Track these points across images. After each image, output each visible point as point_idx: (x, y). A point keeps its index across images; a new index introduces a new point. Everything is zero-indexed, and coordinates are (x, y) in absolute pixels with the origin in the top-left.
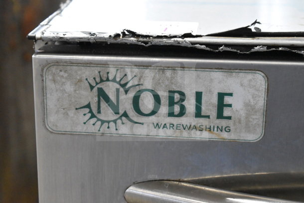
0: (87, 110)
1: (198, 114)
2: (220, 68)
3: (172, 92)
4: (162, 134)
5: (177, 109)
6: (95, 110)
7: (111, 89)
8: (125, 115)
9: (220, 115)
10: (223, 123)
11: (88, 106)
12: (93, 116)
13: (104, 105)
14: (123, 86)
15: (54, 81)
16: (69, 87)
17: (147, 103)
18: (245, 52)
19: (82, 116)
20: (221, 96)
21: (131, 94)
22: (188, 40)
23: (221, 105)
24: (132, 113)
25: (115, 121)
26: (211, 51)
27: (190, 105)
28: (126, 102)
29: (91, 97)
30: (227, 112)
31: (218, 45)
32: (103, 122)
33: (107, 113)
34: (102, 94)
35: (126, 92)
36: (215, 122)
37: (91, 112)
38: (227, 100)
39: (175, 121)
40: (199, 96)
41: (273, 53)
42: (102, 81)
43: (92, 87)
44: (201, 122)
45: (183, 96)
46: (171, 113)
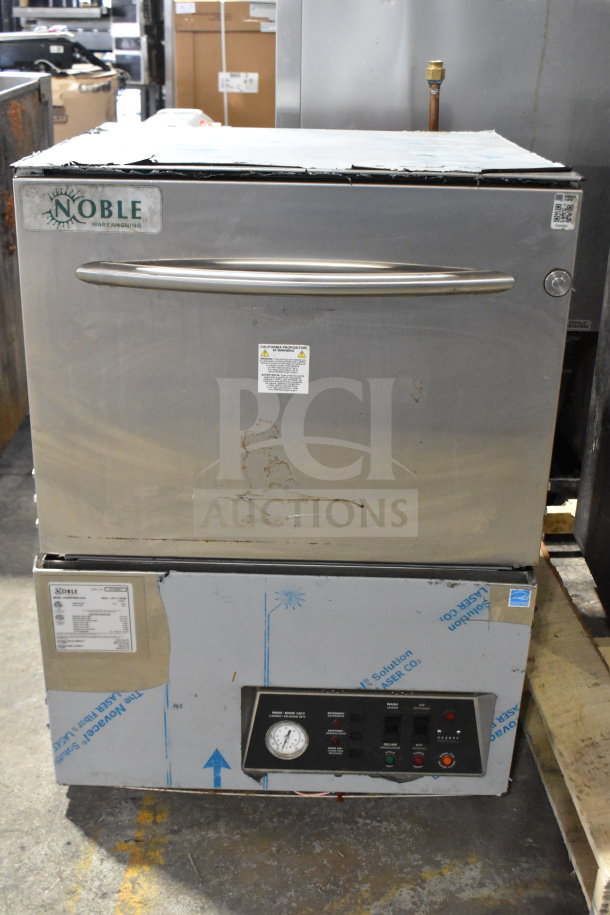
0: (49, 215)
1: (120, 216)
2: (132, 185)
3: (102, 202)
4: (98, 229)
5: (107, 213)
6: (54, 214)
7: (63, 200)
8: (74, 217)
9: (134, 216)
10: (136, 221)
11: (50, 212)
12: (53, 219)
13: (59, 210)
14: (72, 198)
15: (27, 195)
16: (37, 200)
17: (87, 209)
18: (146, 175)
19: (46, 219)
20: (134, 203)
21: (77, 202)
22: (111, 167)
23: (134, 210)
24: (78, 217)
25: (67, 222)
26: (126, 174)
27: (115, 209)
28: (74, 210)
29: (51, 206)
30: (138, 214)
31: (128, 170)
32: (60, 223)
33: (62, 217)
34: (58, 203)
35: (74, 201)
37: (52, 216)
38: (138, 206)
39: (105, 221)
40: (120, 203)
42: (58, 195)
43: (52, 199)
44: (122, 221)
45: (110, 204)
46: (103, 216)
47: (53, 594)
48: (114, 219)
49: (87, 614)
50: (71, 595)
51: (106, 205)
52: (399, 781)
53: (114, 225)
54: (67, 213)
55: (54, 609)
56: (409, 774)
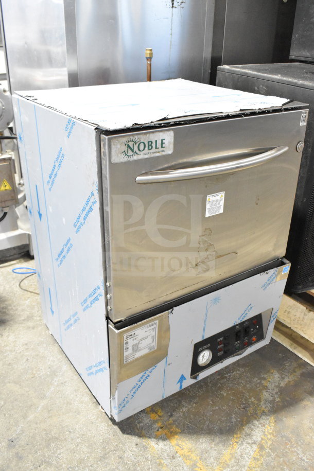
1: (156, 148)
2: (162, 131)
3: (149, 142)
4: (146, 156)
5: (150, 147)
6: (126, 152)
7: (131, 144)
8: (136, 152)
9: (162, 147)
10: (163, 149)
11: (124, 151)
12: (126, 155)
13: (129, 150)
14: (135, 142)
15: (114, 145)
16: (119, 146)
17: (142, 147)
18: (168, 125)
19: (123, 155)
20: (162, 140)
21: (137, 144)
23: (162, 143)
24: (138, 152)
25: (133, 155)
26: (160, 126)
27: (154, 145)
28: (136, 149)
29: (125, 148)
30: (164, 145)
31: (161, 124)
32: (129, 156)
33: (130, 153)
34: (129, 146)
35: (136, 144)
36: (161, 149)
37: (125, 153)
38: (164, 141)
39: (149, 152)
40: (156, 141)
41: (176, 124)
42: (129, 142)
43: (126, 145)
44: (157, 150)
45: (152, 142)
46: (149, 149)
47: (125, 339)
48: (154, 150)
49: (138, 342)
50: (133, 336)
51: (150, 143)
52: (241, 354)
53: (153, 153)
54: (132, 150)
55: (125, 345)
56: (243, 350)
